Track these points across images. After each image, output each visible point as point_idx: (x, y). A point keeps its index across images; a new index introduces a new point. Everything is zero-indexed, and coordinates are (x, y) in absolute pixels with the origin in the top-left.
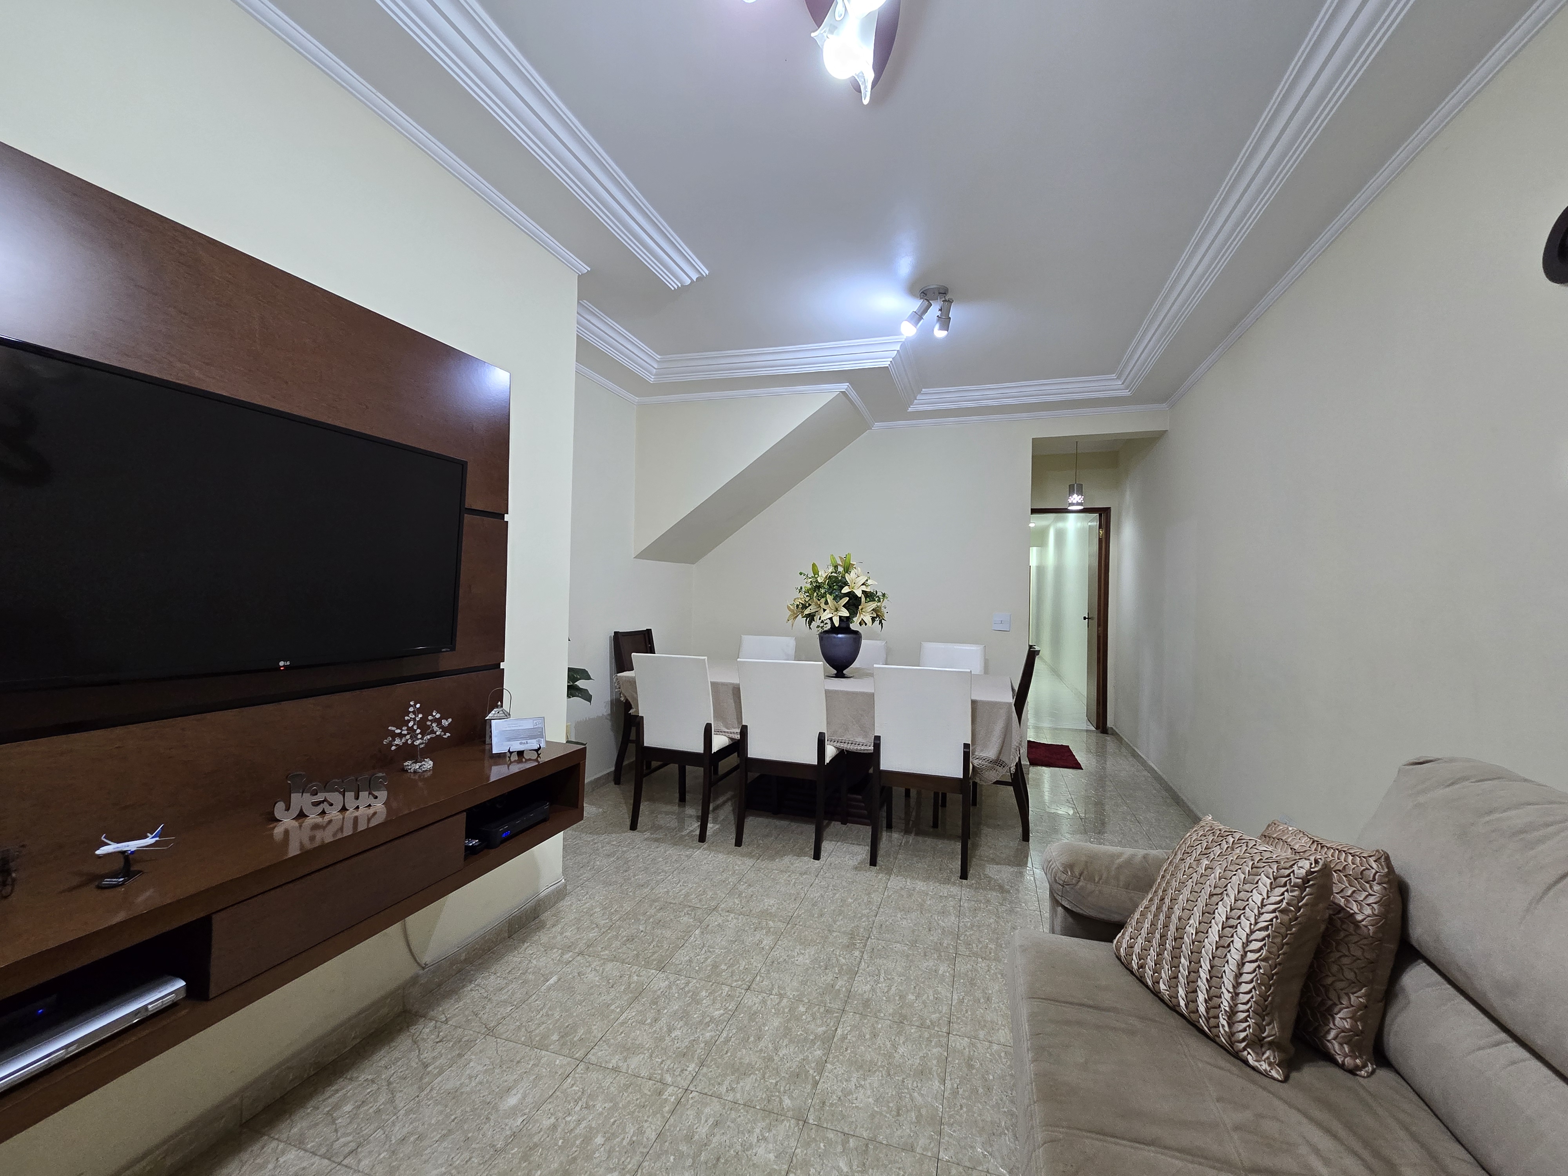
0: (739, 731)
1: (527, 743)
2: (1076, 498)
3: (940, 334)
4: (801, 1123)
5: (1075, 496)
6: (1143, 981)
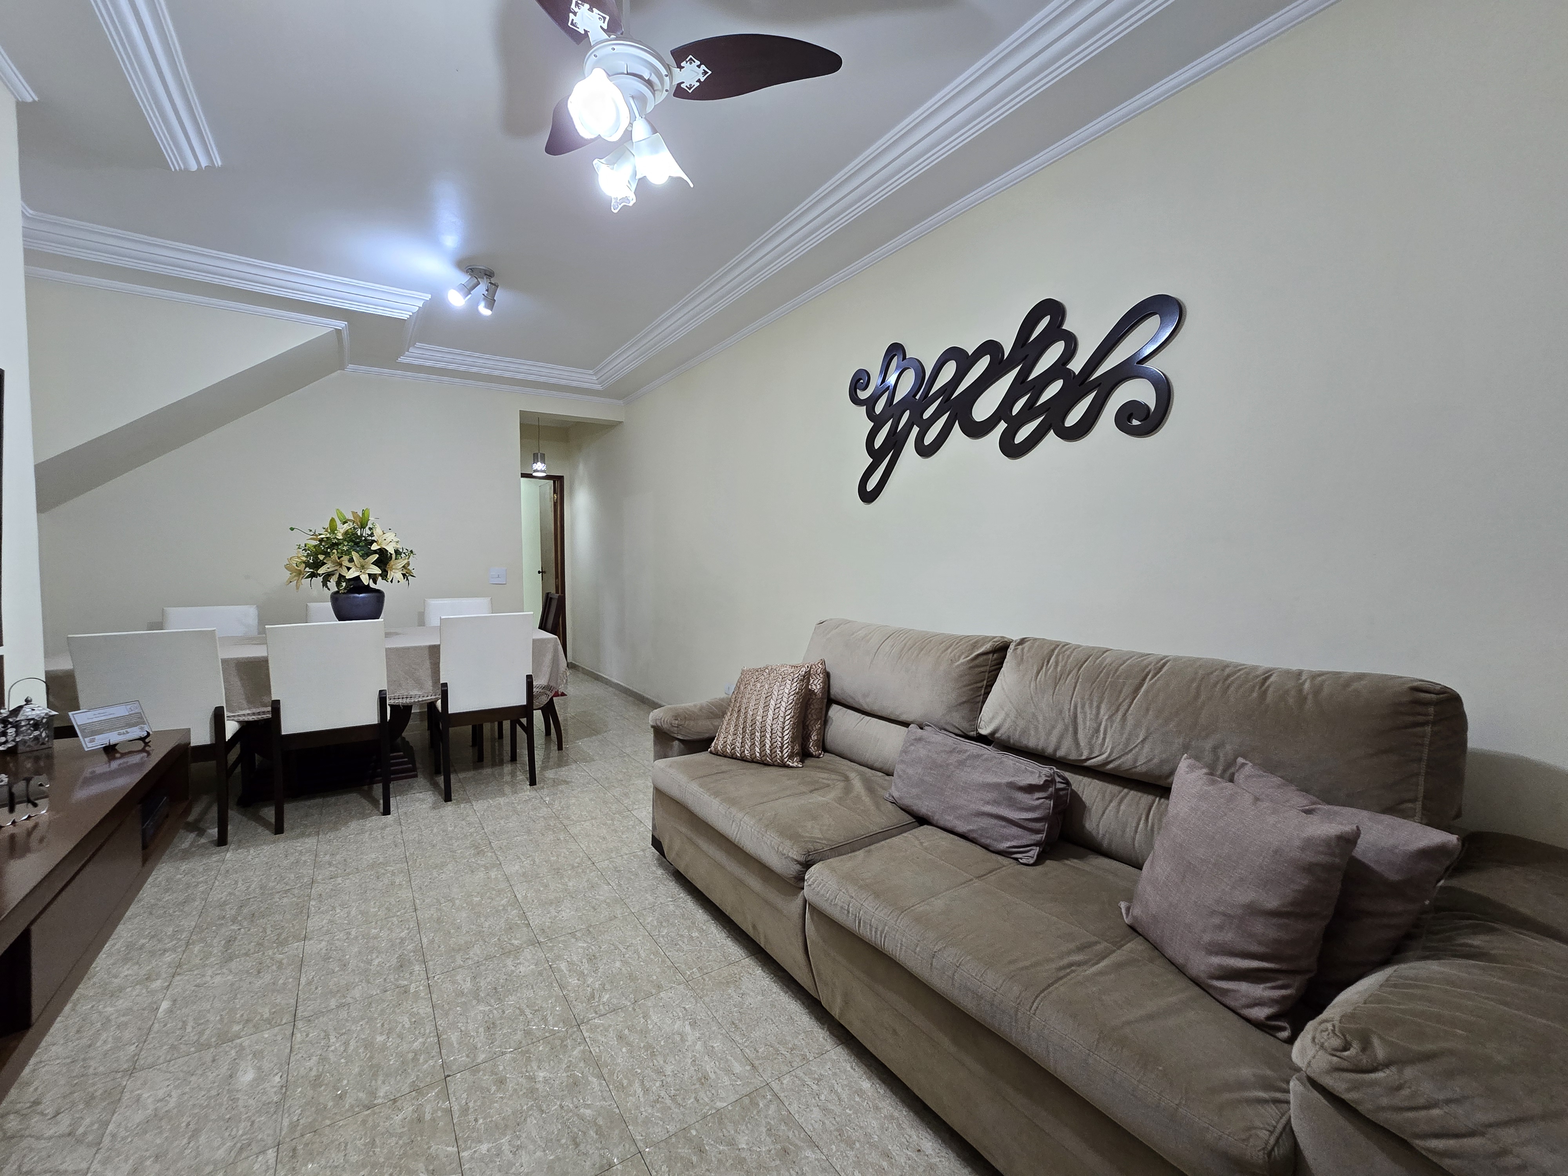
0: (269, 709)
1: (127, 733)
2: (539, 466)
3: (485, 312)
4: (537, 945)
5: (539, 463)
6: (733, 757)
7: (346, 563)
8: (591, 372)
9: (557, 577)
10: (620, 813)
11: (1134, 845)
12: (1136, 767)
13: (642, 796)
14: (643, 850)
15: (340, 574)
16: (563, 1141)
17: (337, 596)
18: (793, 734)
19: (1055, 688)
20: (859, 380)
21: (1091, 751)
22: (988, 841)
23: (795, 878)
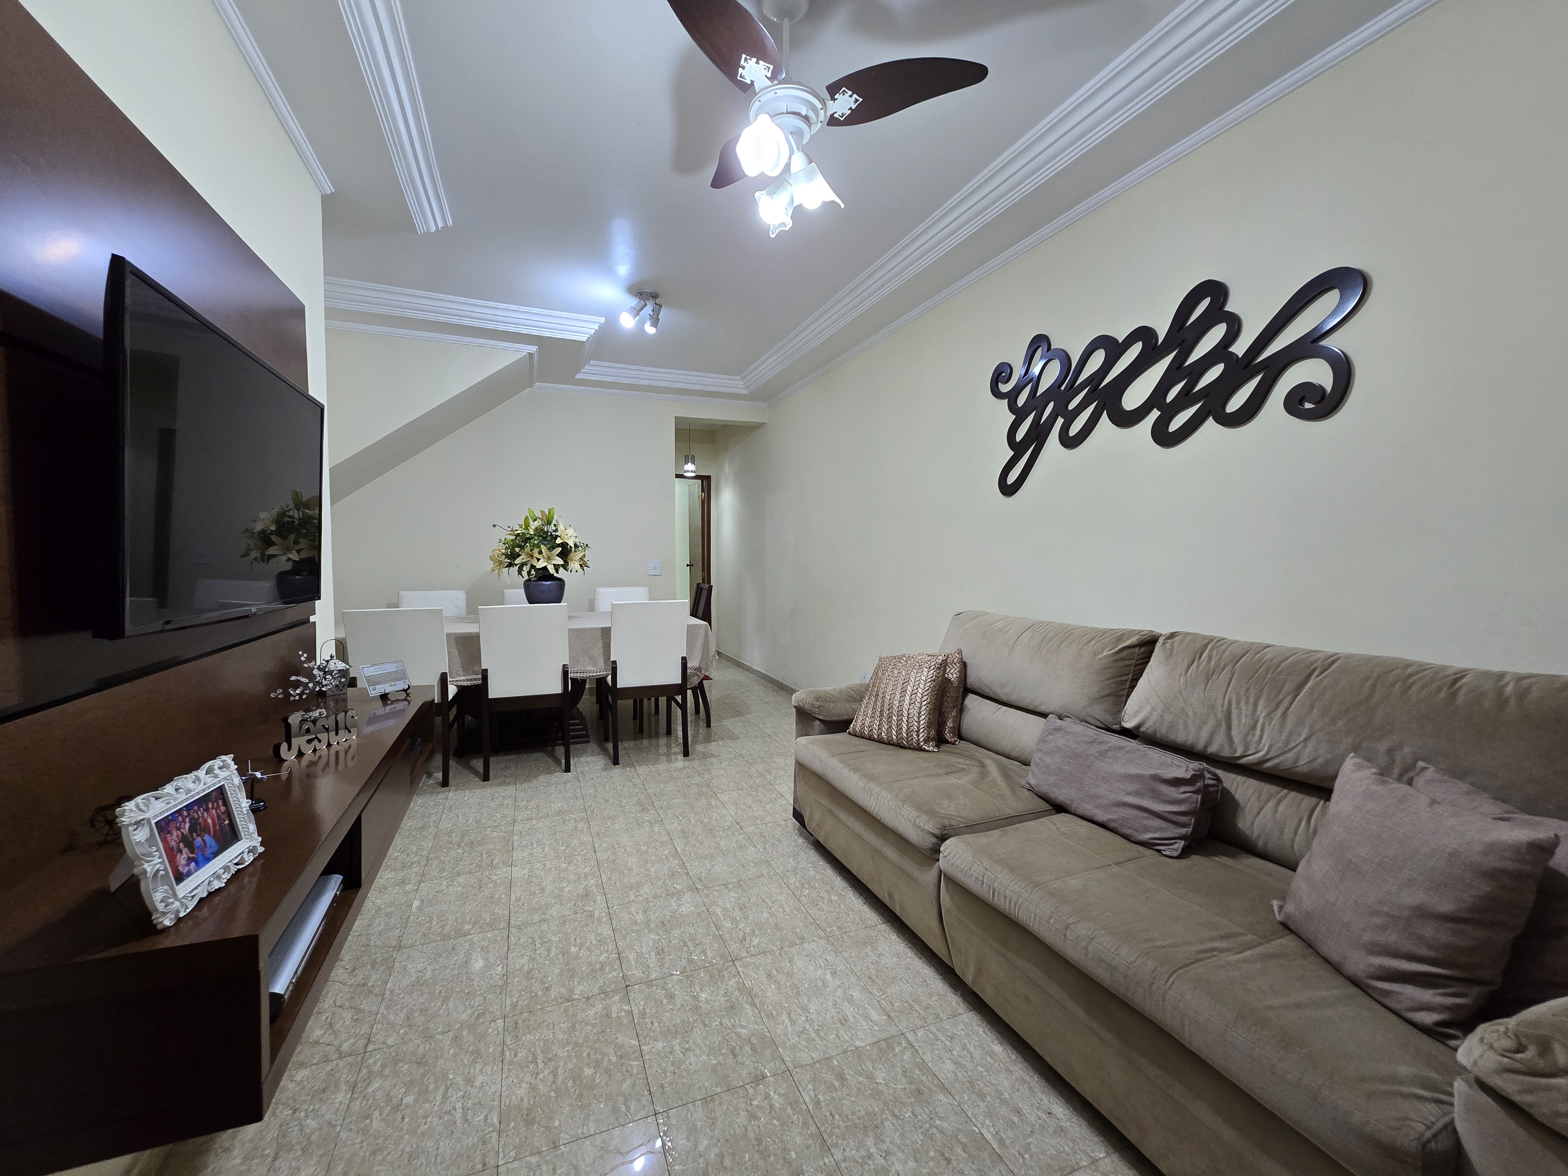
0: (480, 676)
1: (396, 684)
2: (690, 467)
3: (650, 330)
4: (696, 891)
5: (690, 464)
6: (870, 738)
7: (536, 555)
8: (738, 378)
9: (703, 570)
10: (763, 787)
11: (1293, 847)
12: (1297, 767)
13: (782, 773)
14: (785, 820)
15: (532, 565)
16: (724, 1051)
17: (529, 582)
18: (929, 719)
19: (1207, 683)
20: (1001, 373)
21: (1247, 747)
22: (1129, 832)
23: (931, 849)
